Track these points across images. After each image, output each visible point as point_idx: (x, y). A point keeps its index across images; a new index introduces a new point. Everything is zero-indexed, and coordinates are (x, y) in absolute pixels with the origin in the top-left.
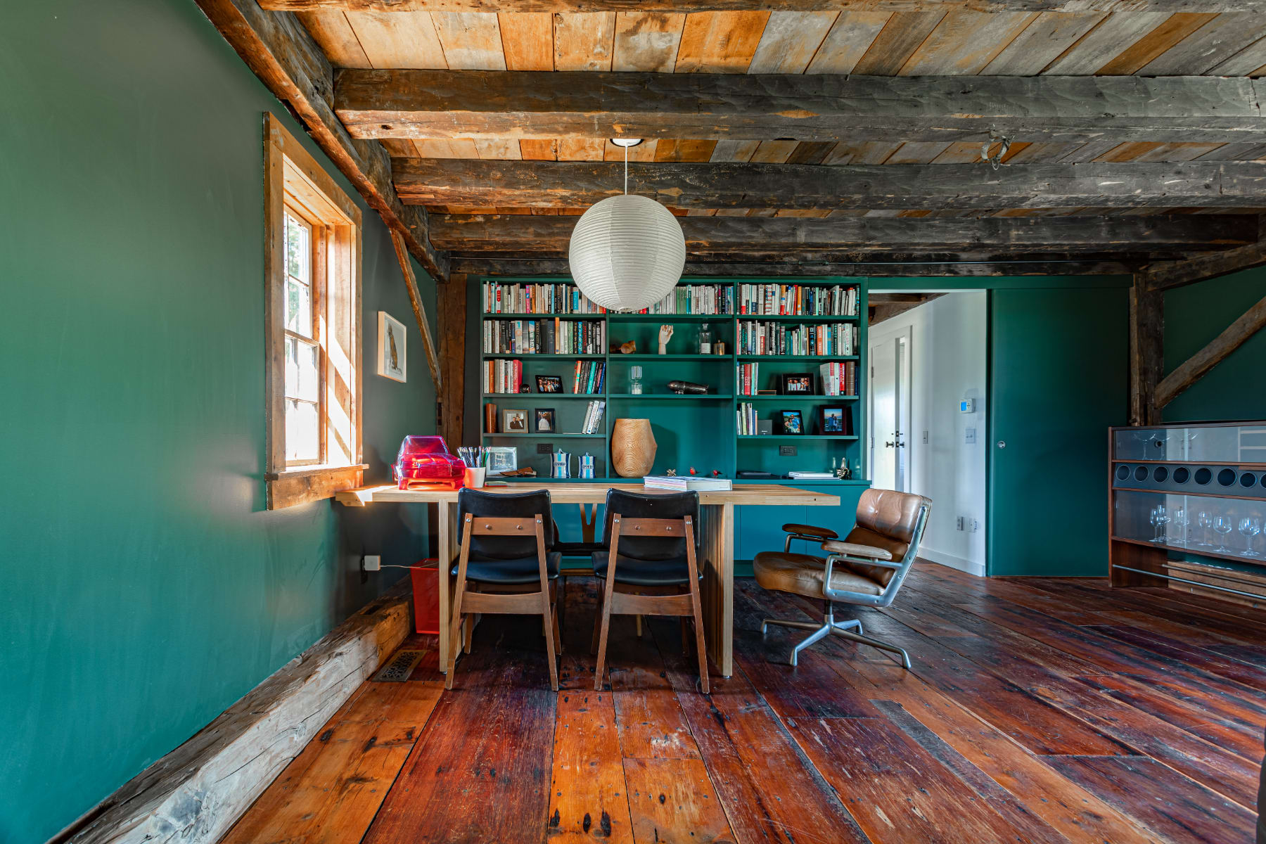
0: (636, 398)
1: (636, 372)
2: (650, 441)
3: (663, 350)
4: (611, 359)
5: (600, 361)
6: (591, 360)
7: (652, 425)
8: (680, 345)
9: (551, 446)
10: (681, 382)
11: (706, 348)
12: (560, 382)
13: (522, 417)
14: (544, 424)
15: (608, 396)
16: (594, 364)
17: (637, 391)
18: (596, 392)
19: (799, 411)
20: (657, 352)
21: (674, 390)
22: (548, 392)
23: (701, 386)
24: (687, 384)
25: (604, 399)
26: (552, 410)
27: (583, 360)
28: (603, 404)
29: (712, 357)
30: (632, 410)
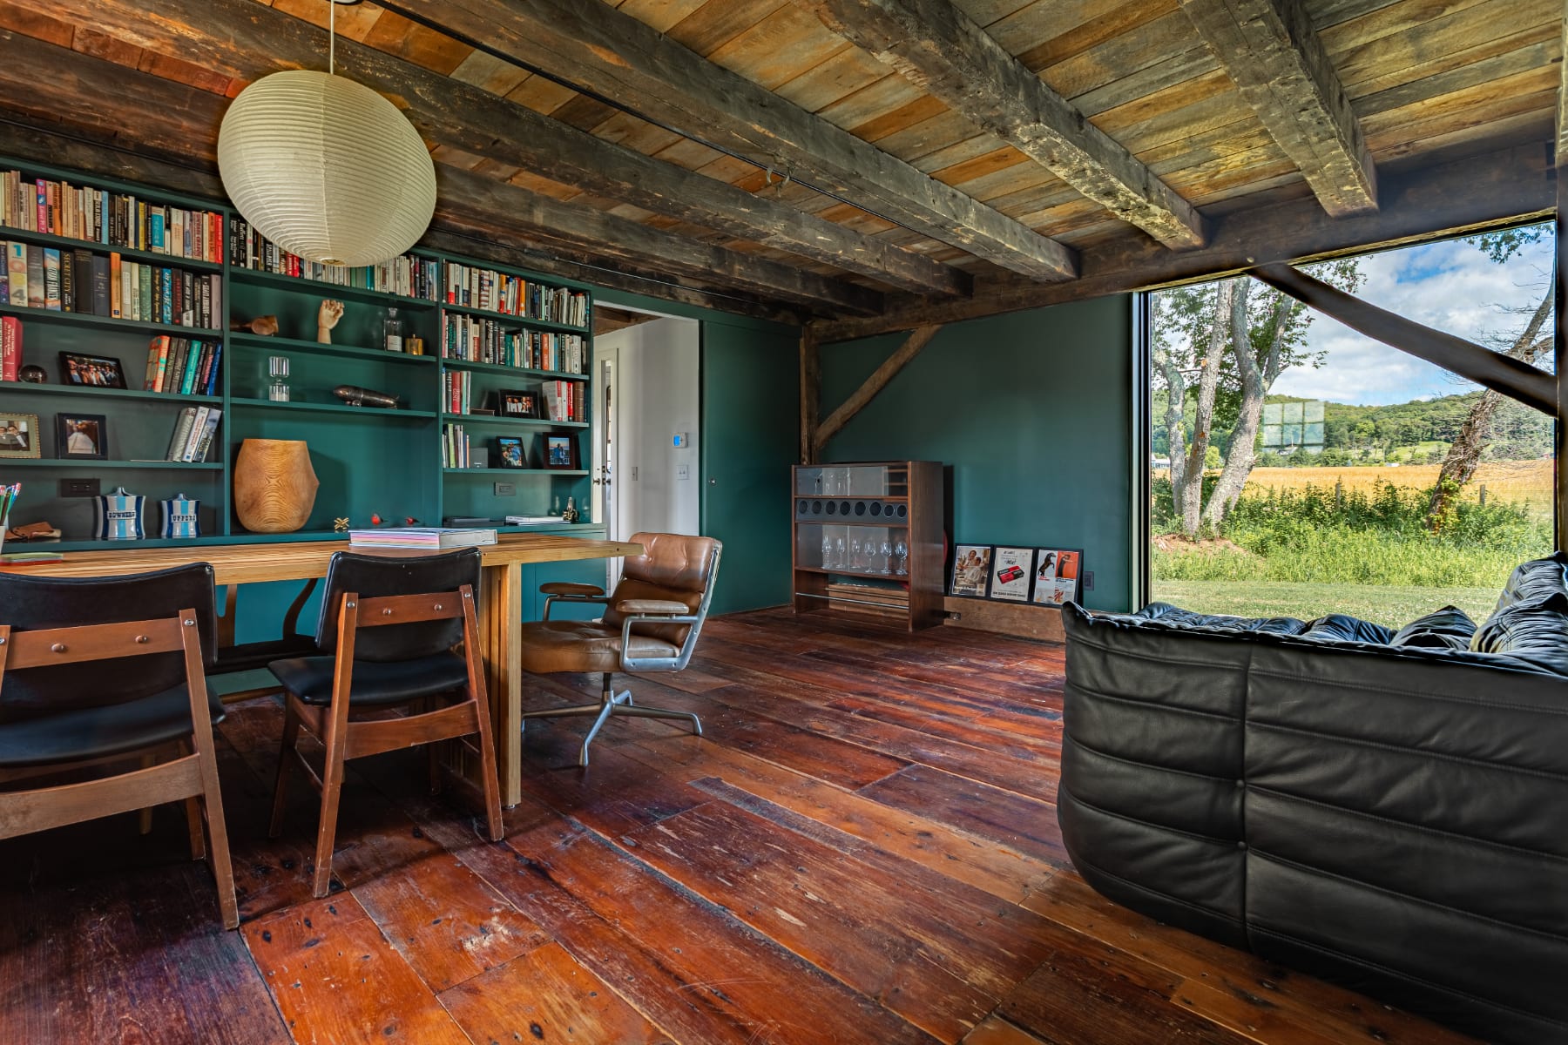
0: (279, 408)
1: (279, 366)
2: (309, 476)
3: (325, 338)
4: (233, 341)
5: (210, 341)
6: (190, 337)
7: (310, 451)
8: (351, 332)
9: (96, 483)
10: (356, 389)
11: (395, 343)
12: (118, 368)
13: (23, 427)
14: (79, 442)
15: (227, 399)
16: (196, 346)
17: (280, 396)
18: (201, 392)
19: (520, 439)
20: (315, 338)
21: (344, 399)
22: (90, 384)
23: (387, 396)
24: (367, 391)
25: (219, 406)
26: (102, 419)
27: (171, 334)
28: (216, 414)
29: (405, 356)
30: (267, 425)
